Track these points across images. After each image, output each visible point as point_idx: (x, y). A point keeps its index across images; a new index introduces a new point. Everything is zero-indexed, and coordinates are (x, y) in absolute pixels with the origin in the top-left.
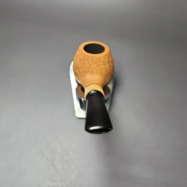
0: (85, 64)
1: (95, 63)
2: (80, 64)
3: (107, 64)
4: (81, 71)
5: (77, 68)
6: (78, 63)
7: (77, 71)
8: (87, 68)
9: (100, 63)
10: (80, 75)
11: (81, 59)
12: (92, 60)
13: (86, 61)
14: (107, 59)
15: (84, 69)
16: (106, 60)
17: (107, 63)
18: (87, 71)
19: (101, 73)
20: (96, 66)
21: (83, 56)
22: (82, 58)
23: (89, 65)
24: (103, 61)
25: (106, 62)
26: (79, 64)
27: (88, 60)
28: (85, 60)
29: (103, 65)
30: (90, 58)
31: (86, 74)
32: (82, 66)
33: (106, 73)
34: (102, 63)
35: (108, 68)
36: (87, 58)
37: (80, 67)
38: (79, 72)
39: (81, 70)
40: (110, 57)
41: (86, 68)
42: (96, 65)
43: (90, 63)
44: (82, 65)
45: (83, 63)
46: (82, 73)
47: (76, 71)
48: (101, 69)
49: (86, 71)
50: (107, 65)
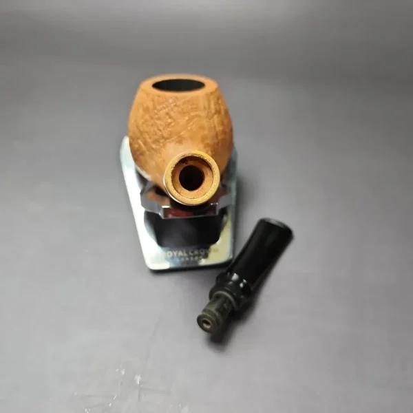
0: (159, 119)
1: (184, 113)
2: (146, 121)
3: (216, 117)
4: (149, 141)
5: (138, 135)
6: (140, 122)
7: (139, 145)
8: (164, 129)
9: (197, 113)
10: (147, 153)
11: (146, 110)
12: (176, 106)
13: (161, 109)
14: (215, 105)
15: (158, 132)
16: (212, 106)
17: (215, 113)
18: (166, 135)
19: (203, 139)
20: (189, 121)
21: (153, 101)
22: (150, 105)
23: (169, 121)
24: (205, 108)
25: (213, 111)
26: (143, 123)
27: (165, 108)
28: (158, 107)
29: (207, 117)
30: (171, 101)
31: (164, 146)
32: (152, 125)
33: (216, 141)
34: (203, 114)
35: (219, 128)
36: (163, 102)
37: (146, 129)
38: (145, 143)
39: (150, 138)
40: (220, 102)
41: (161, 128)
42: (187, 118)
43: (172, 114)
44: (150, 123)
45: (152, 118)
46: (154, 146)
47: (136, 146)
48: (202, 128)
49: (163, 137)
50: (216, 119)
